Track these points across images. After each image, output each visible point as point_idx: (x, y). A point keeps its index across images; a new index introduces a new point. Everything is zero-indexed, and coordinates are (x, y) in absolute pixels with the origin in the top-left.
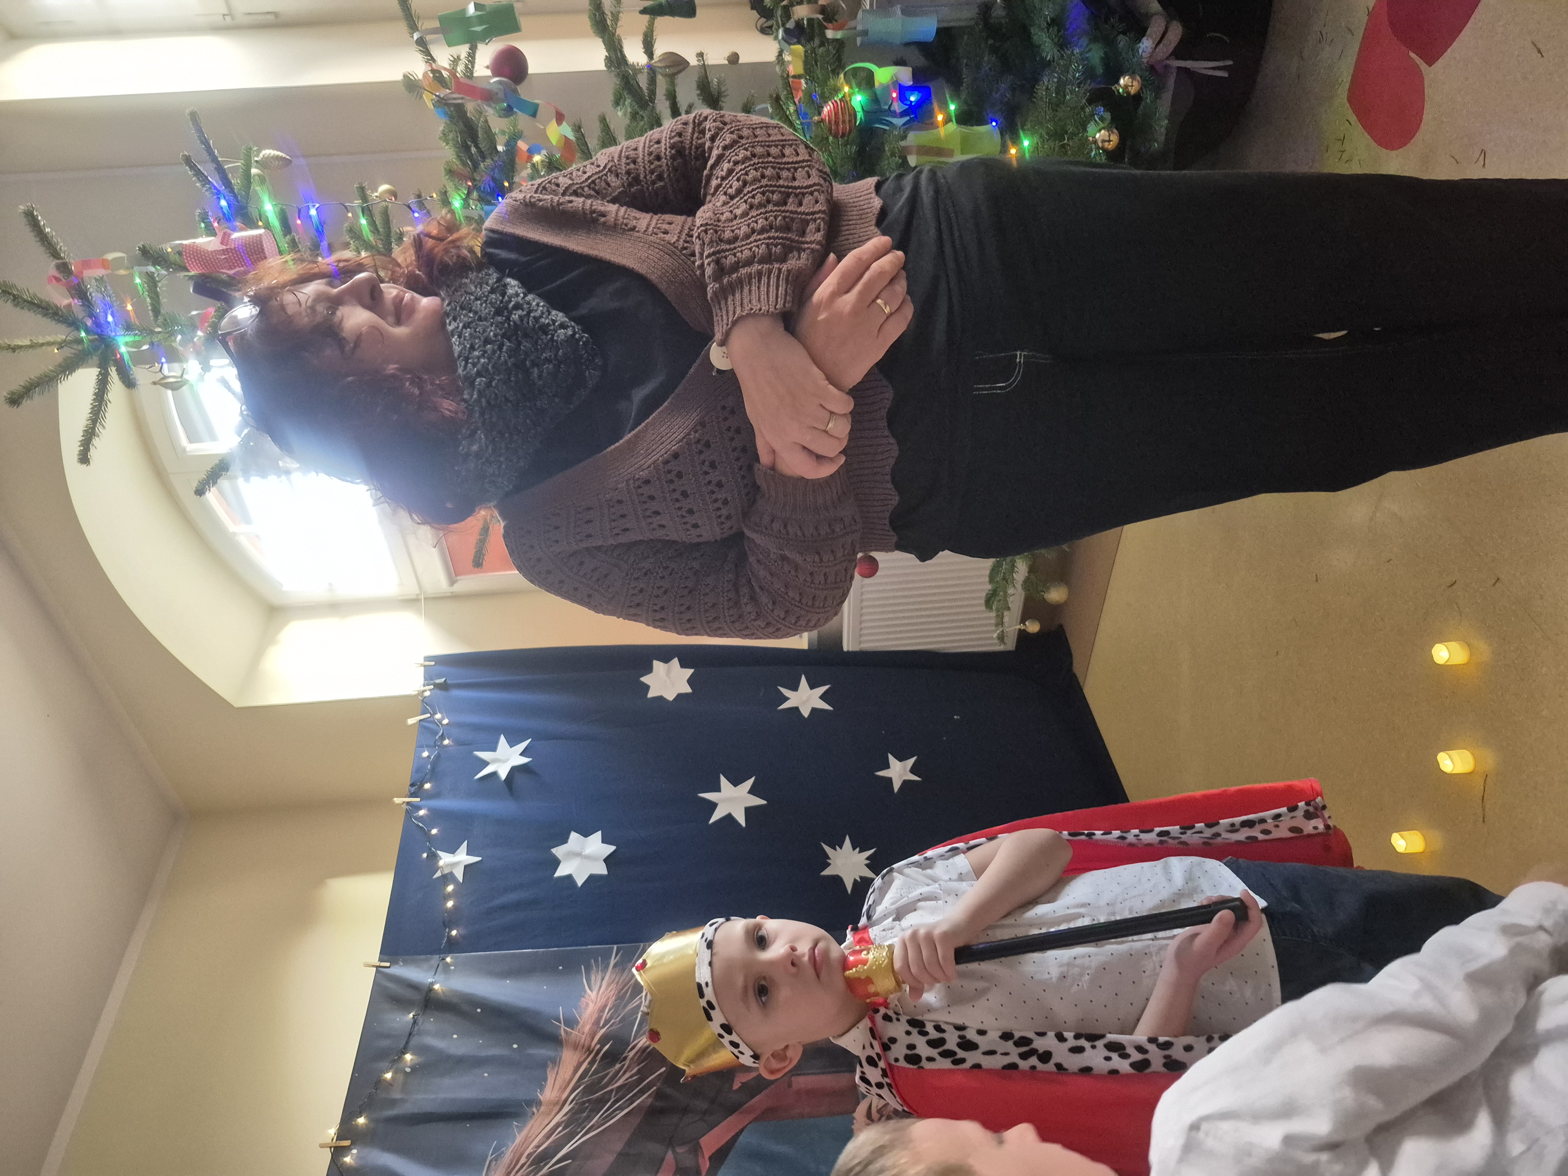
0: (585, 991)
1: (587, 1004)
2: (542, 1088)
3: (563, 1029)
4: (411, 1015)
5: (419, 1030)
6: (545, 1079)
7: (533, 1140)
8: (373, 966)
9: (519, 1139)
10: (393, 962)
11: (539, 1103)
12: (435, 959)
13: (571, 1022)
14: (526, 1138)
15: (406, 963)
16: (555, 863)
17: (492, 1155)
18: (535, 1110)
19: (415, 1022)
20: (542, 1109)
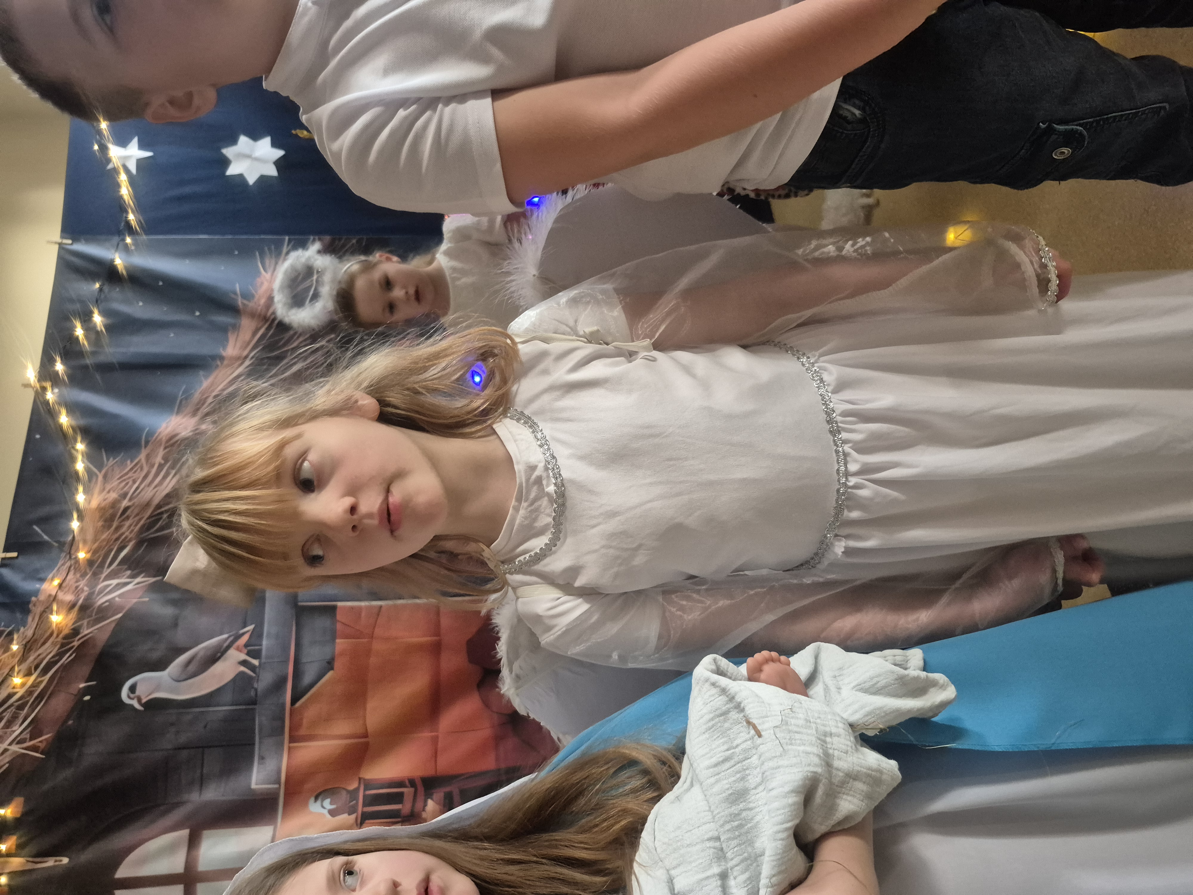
0: (259, 272)
1: (262, 283)
2: (225, 347)
3: (240, 302)
4: (97, 285)
5: (105, 297)
6: (227, 340)
7: (219, 385)
8: (56, 243)
9: (206, 384)
10: (75, 240)
11: (222, 358)
12: (116, 239)
13: (247, 296)
14: (212, 384)
15: (87, 241)
16: (225, 162)
17: (182, 396)
18: (219, 363)
19: (101, 290)
20: (226, 362)
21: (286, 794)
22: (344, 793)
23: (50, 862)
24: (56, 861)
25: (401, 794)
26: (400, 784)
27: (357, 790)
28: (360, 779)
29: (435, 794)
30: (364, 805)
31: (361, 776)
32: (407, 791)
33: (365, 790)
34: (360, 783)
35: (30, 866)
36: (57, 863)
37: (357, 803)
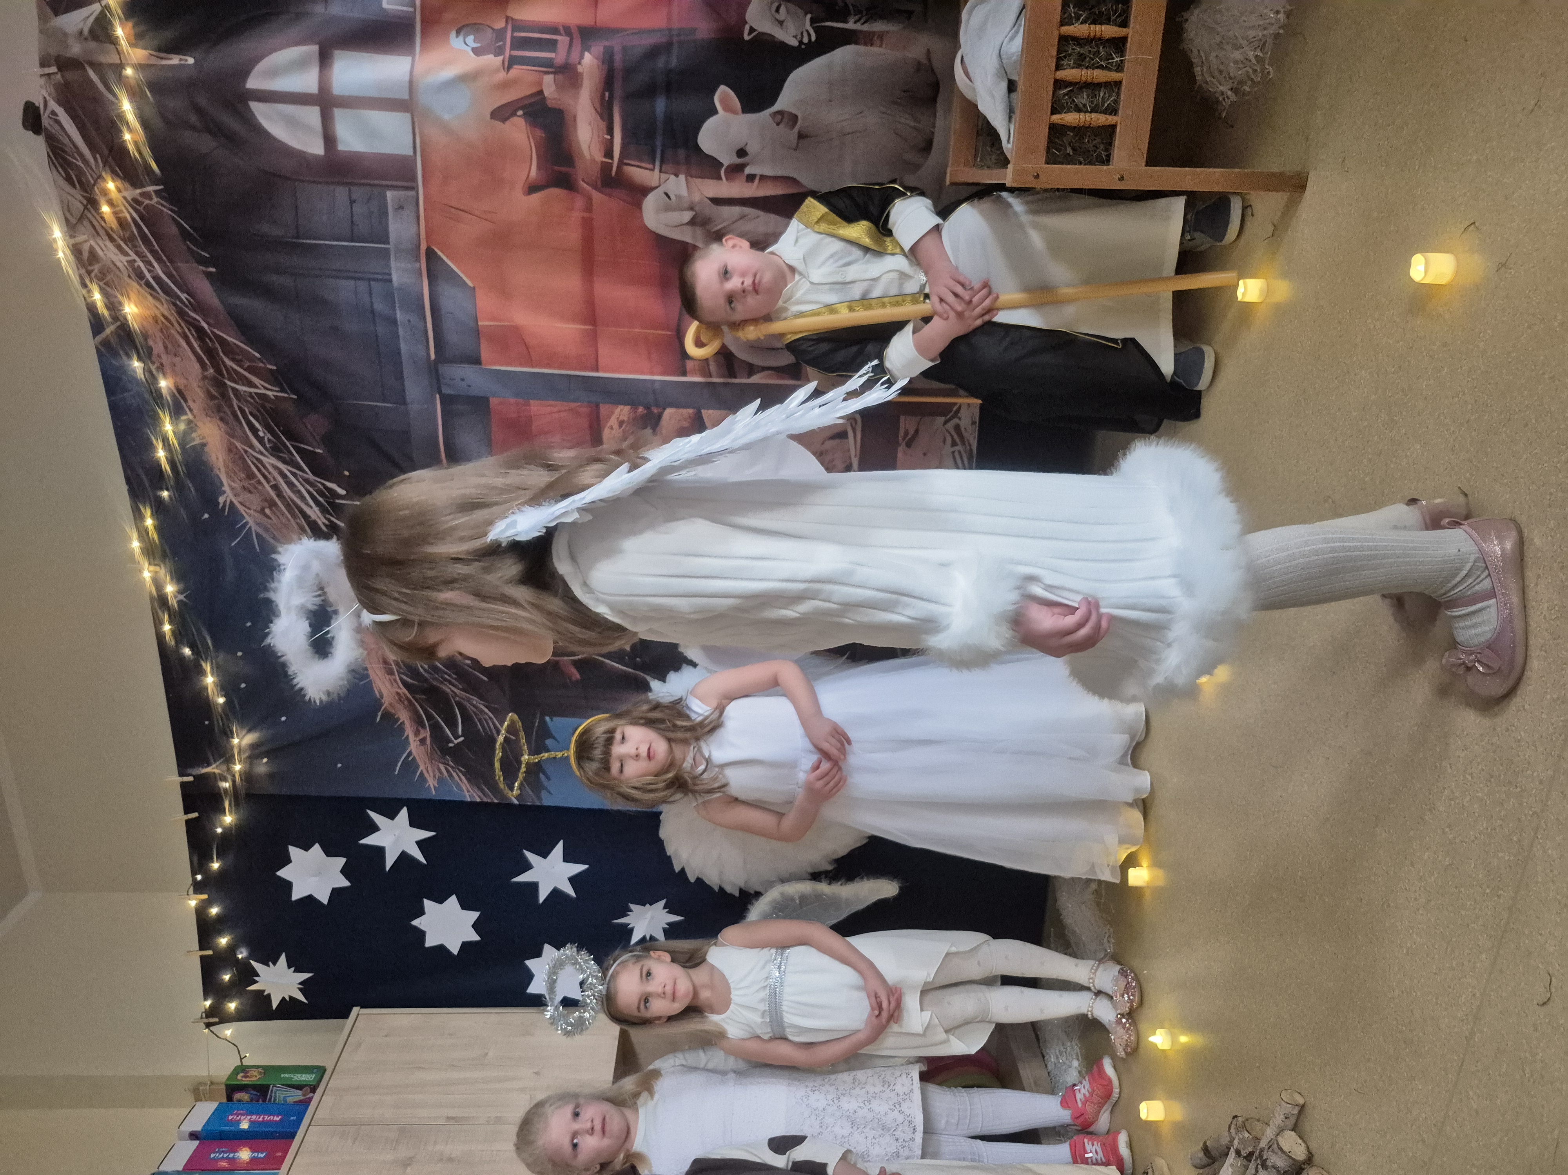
21: (423, 21)
22: (490, 31)
23: (175, 60)
24: (181, 60)
25: (556, 41)
26: (554, 30)
27: (504, 30)
28: (507, 18)
29: (593, 47)
30: (512, 48)
31: (509, 14)
32: (562, 40)
33: (513, 30)
34: (507, 22)
35: (154, 61)
36: (183, 62)
37: (504, 44)
